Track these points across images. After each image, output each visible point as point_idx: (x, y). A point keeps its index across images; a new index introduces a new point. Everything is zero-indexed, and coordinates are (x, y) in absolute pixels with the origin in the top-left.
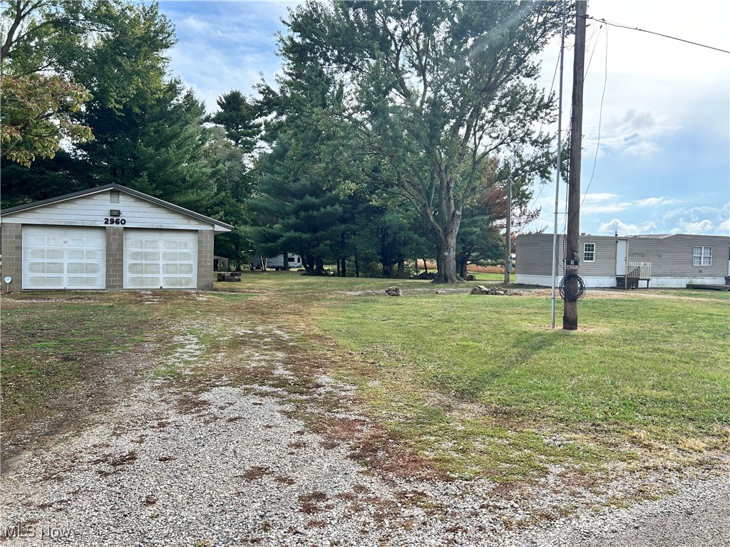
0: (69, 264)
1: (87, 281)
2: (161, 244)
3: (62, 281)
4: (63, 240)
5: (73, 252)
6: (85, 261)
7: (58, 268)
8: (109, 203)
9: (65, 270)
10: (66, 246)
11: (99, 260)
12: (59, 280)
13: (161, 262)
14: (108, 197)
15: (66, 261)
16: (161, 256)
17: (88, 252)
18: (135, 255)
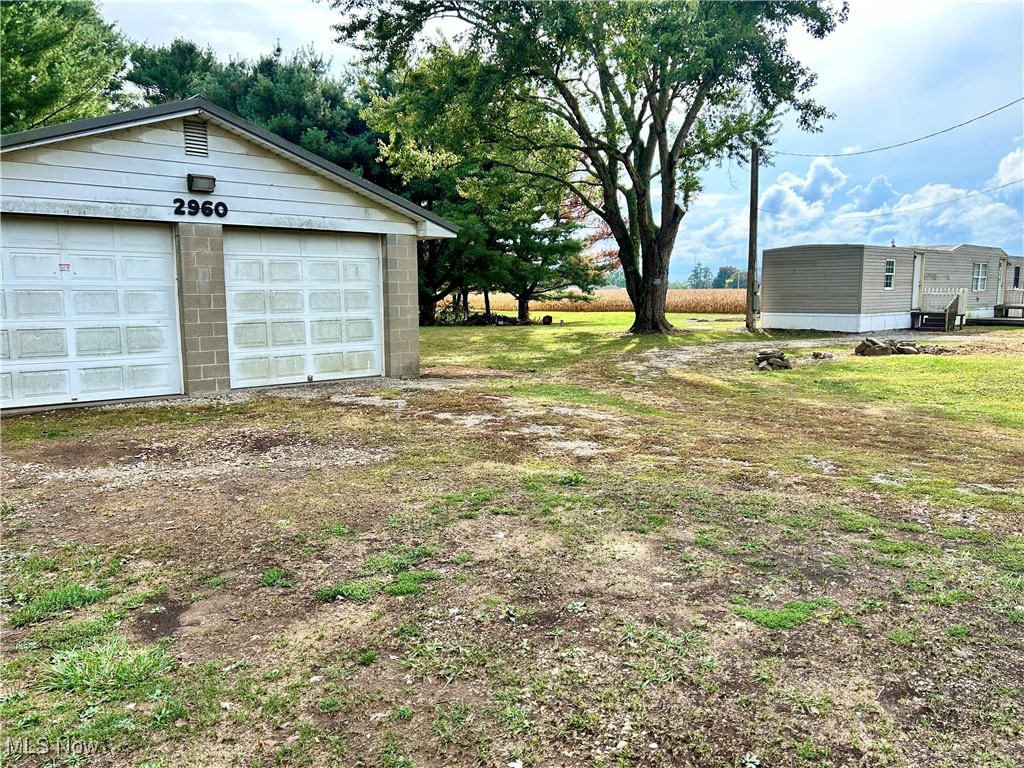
0: (80, 330)
1: (134, 374)
2: (304, 269)
3: (63, 379)
4: (56, 260)
5: (90, 296)
6: (122, 320)
7: (50, 344)
8: (180, 155)
9: (72, 350)
10: (67, 279)
11: (160, 316)
12: (56, 378)
13: (308, 316)
14: (177, 137)
15: (70, 322)
16: (306, 299)
17: (131, 295)
18: (250, 299)
